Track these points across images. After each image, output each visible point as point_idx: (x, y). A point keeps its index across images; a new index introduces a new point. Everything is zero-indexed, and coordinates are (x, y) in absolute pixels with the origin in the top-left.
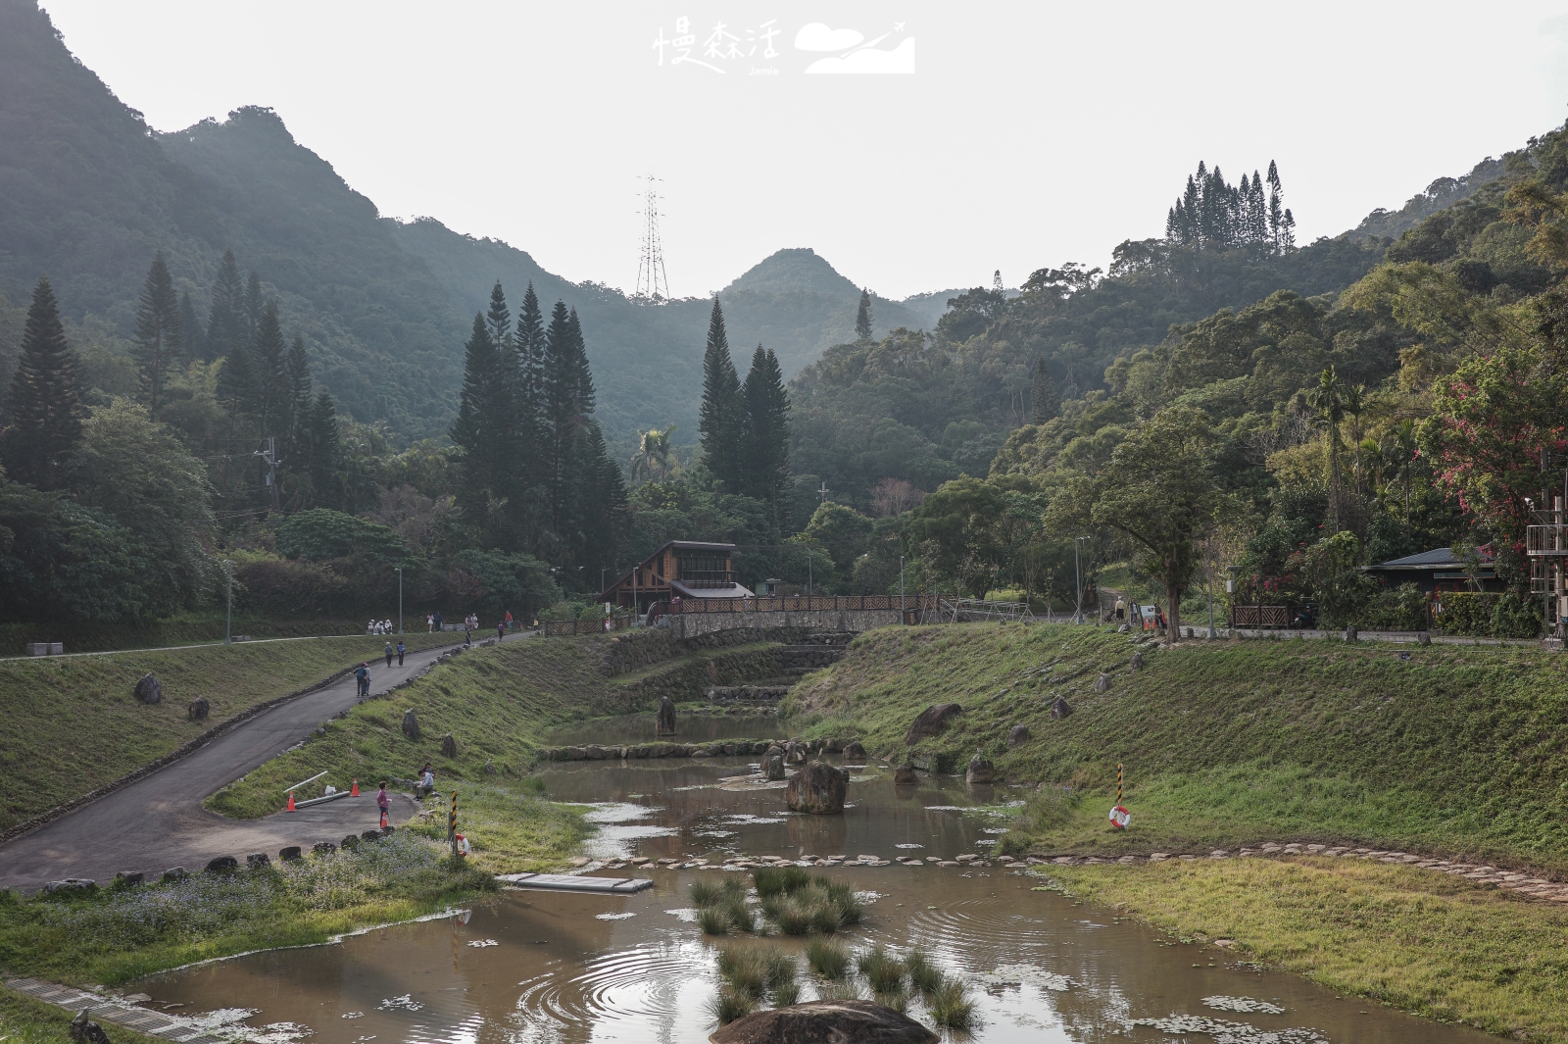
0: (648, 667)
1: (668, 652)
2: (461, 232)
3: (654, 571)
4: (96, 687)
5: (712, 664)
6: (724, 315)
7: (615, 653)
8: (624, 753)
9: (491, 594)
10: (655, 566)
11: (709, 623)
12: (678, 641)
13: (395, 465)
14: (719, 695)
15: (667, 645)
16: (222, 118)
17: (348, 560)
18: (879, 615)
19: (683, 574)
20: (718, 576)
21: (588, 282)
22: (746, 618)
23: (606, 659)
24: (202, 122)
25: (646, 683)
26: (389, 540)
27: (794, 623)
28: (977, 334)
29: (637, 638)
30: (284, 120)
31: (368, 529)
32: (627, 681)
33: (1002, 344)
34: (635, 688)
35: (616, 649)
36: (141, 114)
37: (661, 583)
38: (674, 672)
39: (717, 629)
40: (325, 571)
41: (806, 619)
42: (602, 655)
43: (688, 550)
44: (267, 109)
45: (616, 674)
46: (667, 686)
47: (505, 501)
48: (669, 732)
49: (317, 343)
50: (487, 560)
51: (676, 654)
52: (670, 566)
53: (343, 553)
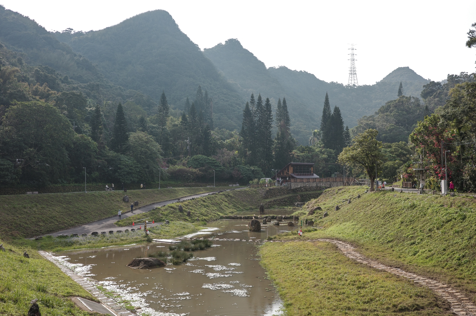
0: (278, 197)
1: (286, 193)
2: (293, 70)
3: (286, 171)
4: (114, 198)
5: (299, 196)
6: (329, 97)
7: (267, 193)
8: (242, 218)
9: (244, 177)
10: (287, 170)
11: (297, 185)
12: (290, 190)
13: (227, 143)
14: (298, 204)
15: (286, 191)
16: (224, 43)
17: (204, 168)
18: (340, 183)
19: (294, 172)
20: (308, 172)
21: (332, 82)
22: (306, 184)
23: (264, 194)
24: (218, 44)
25: (274, 201)
26: (215, 163)
27: (319, 185)
28: (431, 96)
29: (275, 189)
30: (240, 42)
31: (210, 160)
32: (268, 200)
33: (437, 99)
34: (271, 202)
35: (267, 192)
36: (198, 45)
37: (288, 174)
38: (285, 198)
39: (299, 187)
40: (197, 171)
41: (321, 184)
42: (264, 193)
43: (297, 165)
44: (236, 39)
45: (267, 198)
46: (282, 202)
47: (250, 152)
48: (262, 213)
49: (237, 106)
50: (244, 168)
51: (288, 193)
52: (291, 170)
53: (203, 166)
